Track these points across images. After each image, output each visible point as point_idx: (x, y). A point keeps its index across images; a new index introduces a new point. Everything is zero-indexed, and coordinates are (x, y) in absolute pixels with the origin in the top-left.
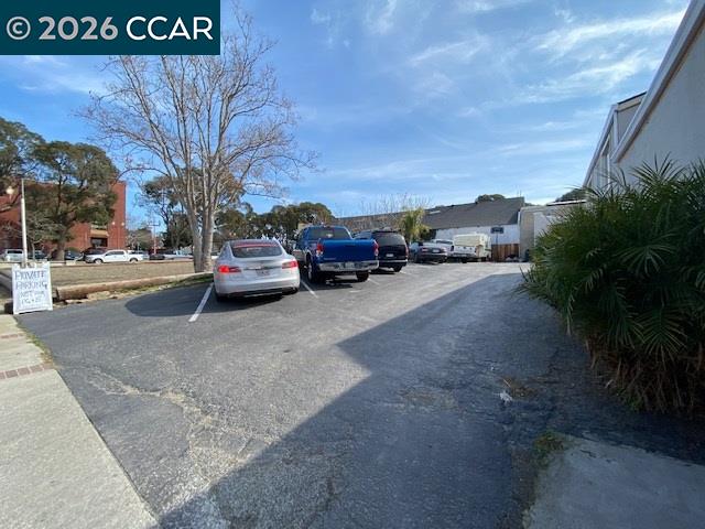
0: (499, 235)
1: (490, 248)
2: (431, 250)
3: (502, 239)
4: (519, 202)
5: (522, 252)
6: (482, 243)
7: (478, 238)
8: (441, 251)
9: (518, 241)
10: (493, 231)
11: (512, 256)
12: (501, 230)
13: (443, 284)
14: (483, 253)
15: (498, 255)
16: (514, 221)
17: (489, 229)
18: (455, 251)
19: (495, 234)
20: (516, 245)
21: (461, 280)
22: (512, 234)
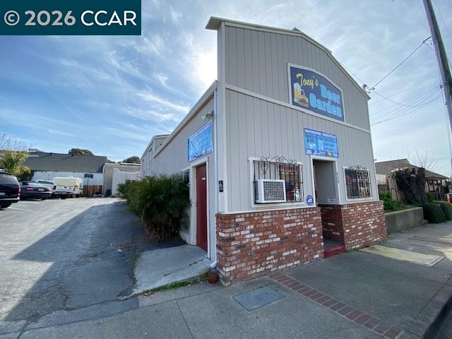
0: (90, 179)
1: (82, 188)
2: (36, 189)
3: (91, 182)
4: (104, 159)
5: (104, 191)
6: (78, 184)
7: (75, 180)
8: (47, 190)
9: (102, 184)
10: (86, 176)
11: (97, 193)
12: (92, 176)
13: (59, 214)
14: (78, 191)
15: (87, 192)
16: (100, 171)
17: (83, 174)
18: (57, 190)
19: (87, 178)
20: (101, 186)
21: (72, 210)
22: (98, 179)
